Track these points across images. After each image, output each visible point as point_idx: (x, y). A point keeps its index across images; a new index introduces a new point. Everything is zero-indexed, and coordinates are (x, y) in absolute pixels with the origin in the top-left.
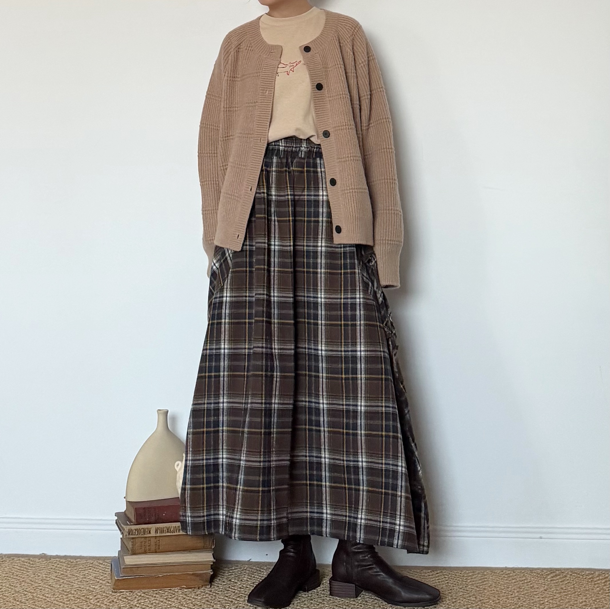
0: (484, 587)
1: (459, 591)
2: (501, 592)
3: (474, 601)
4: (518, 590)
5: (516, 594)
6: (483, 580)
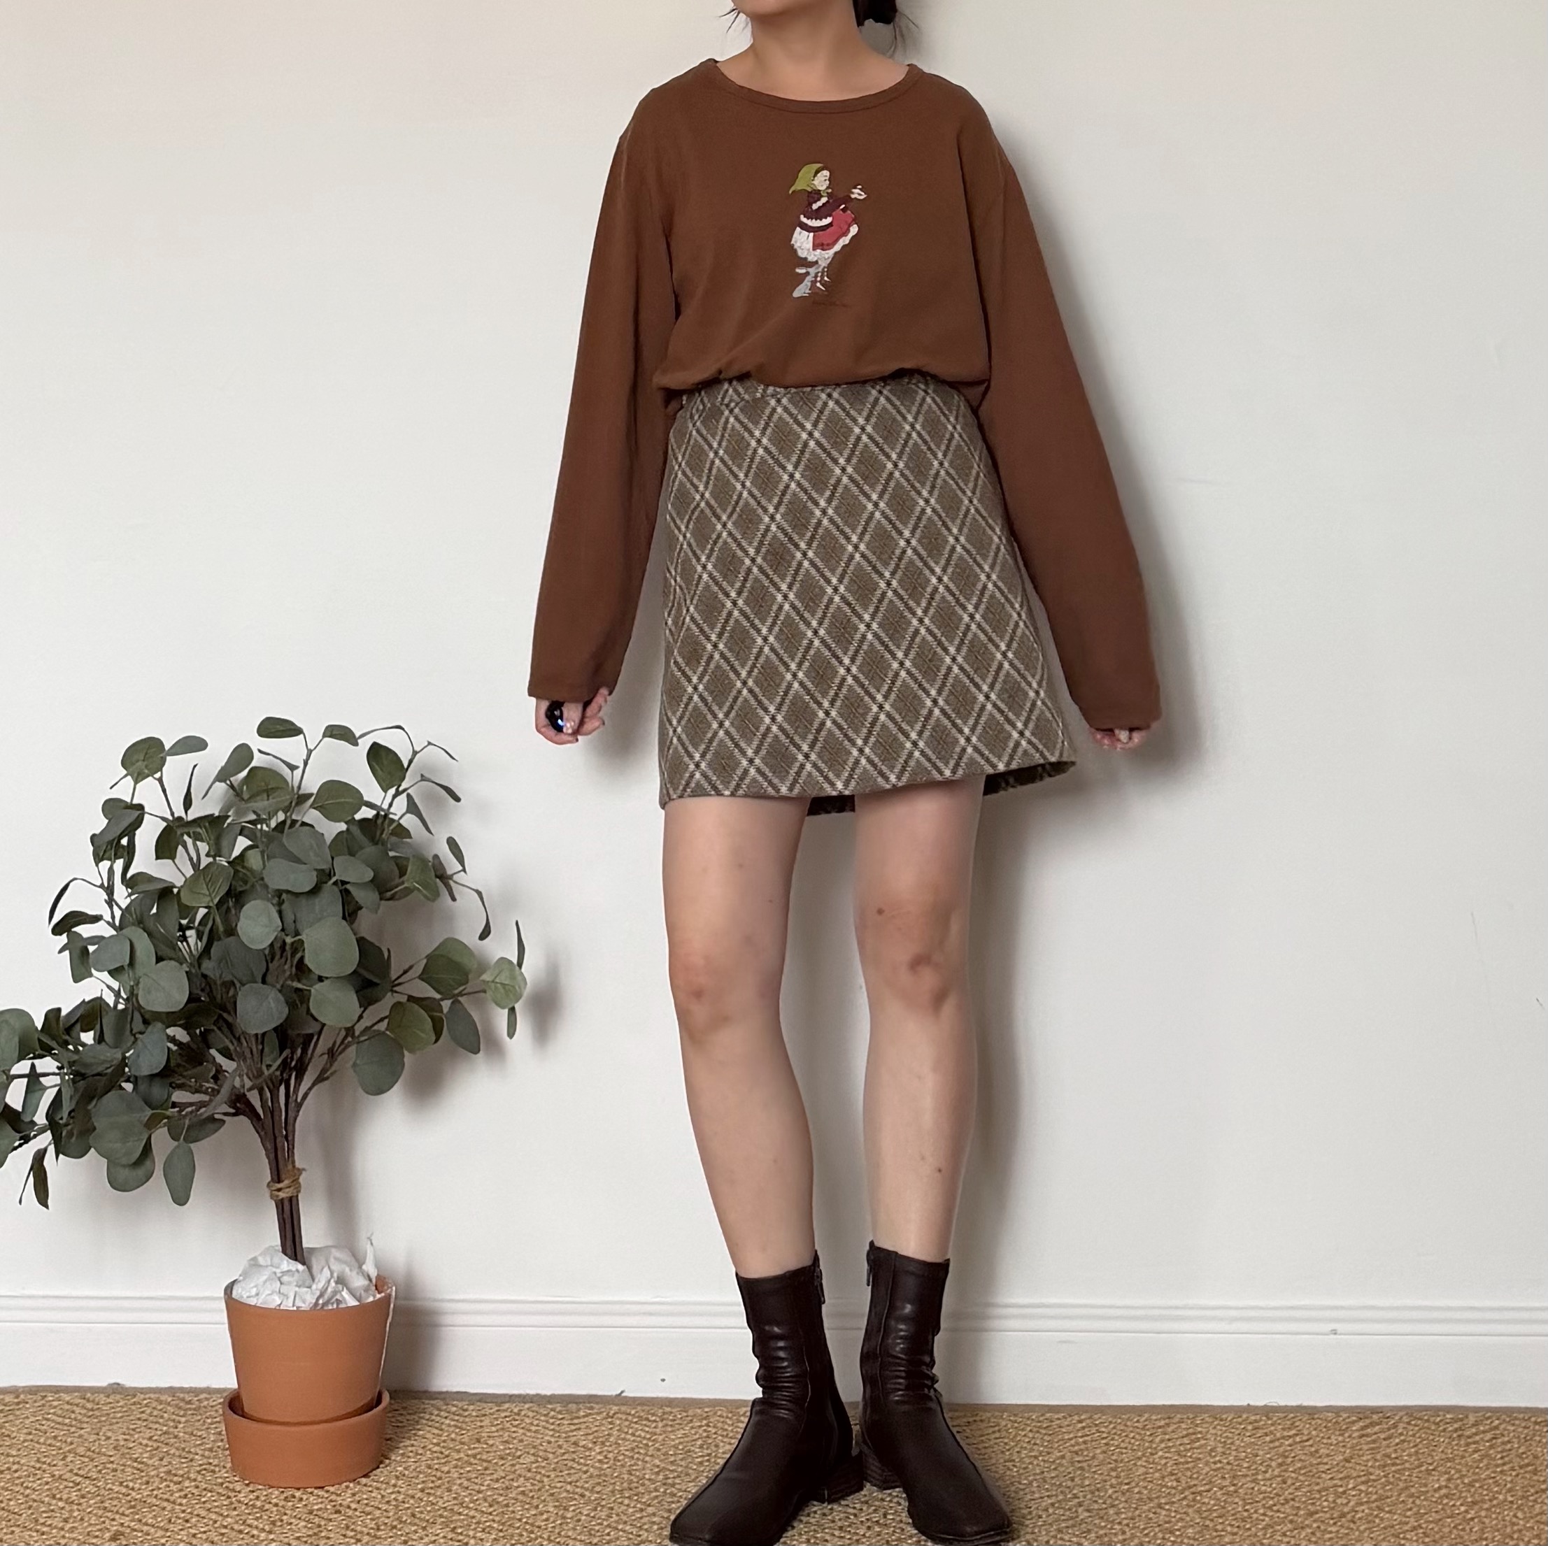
0: (1195, 1455)
2: (1237, 1465)
4: (1280, 1460)
5: (1277, 1472)
6: (1193, 1437)
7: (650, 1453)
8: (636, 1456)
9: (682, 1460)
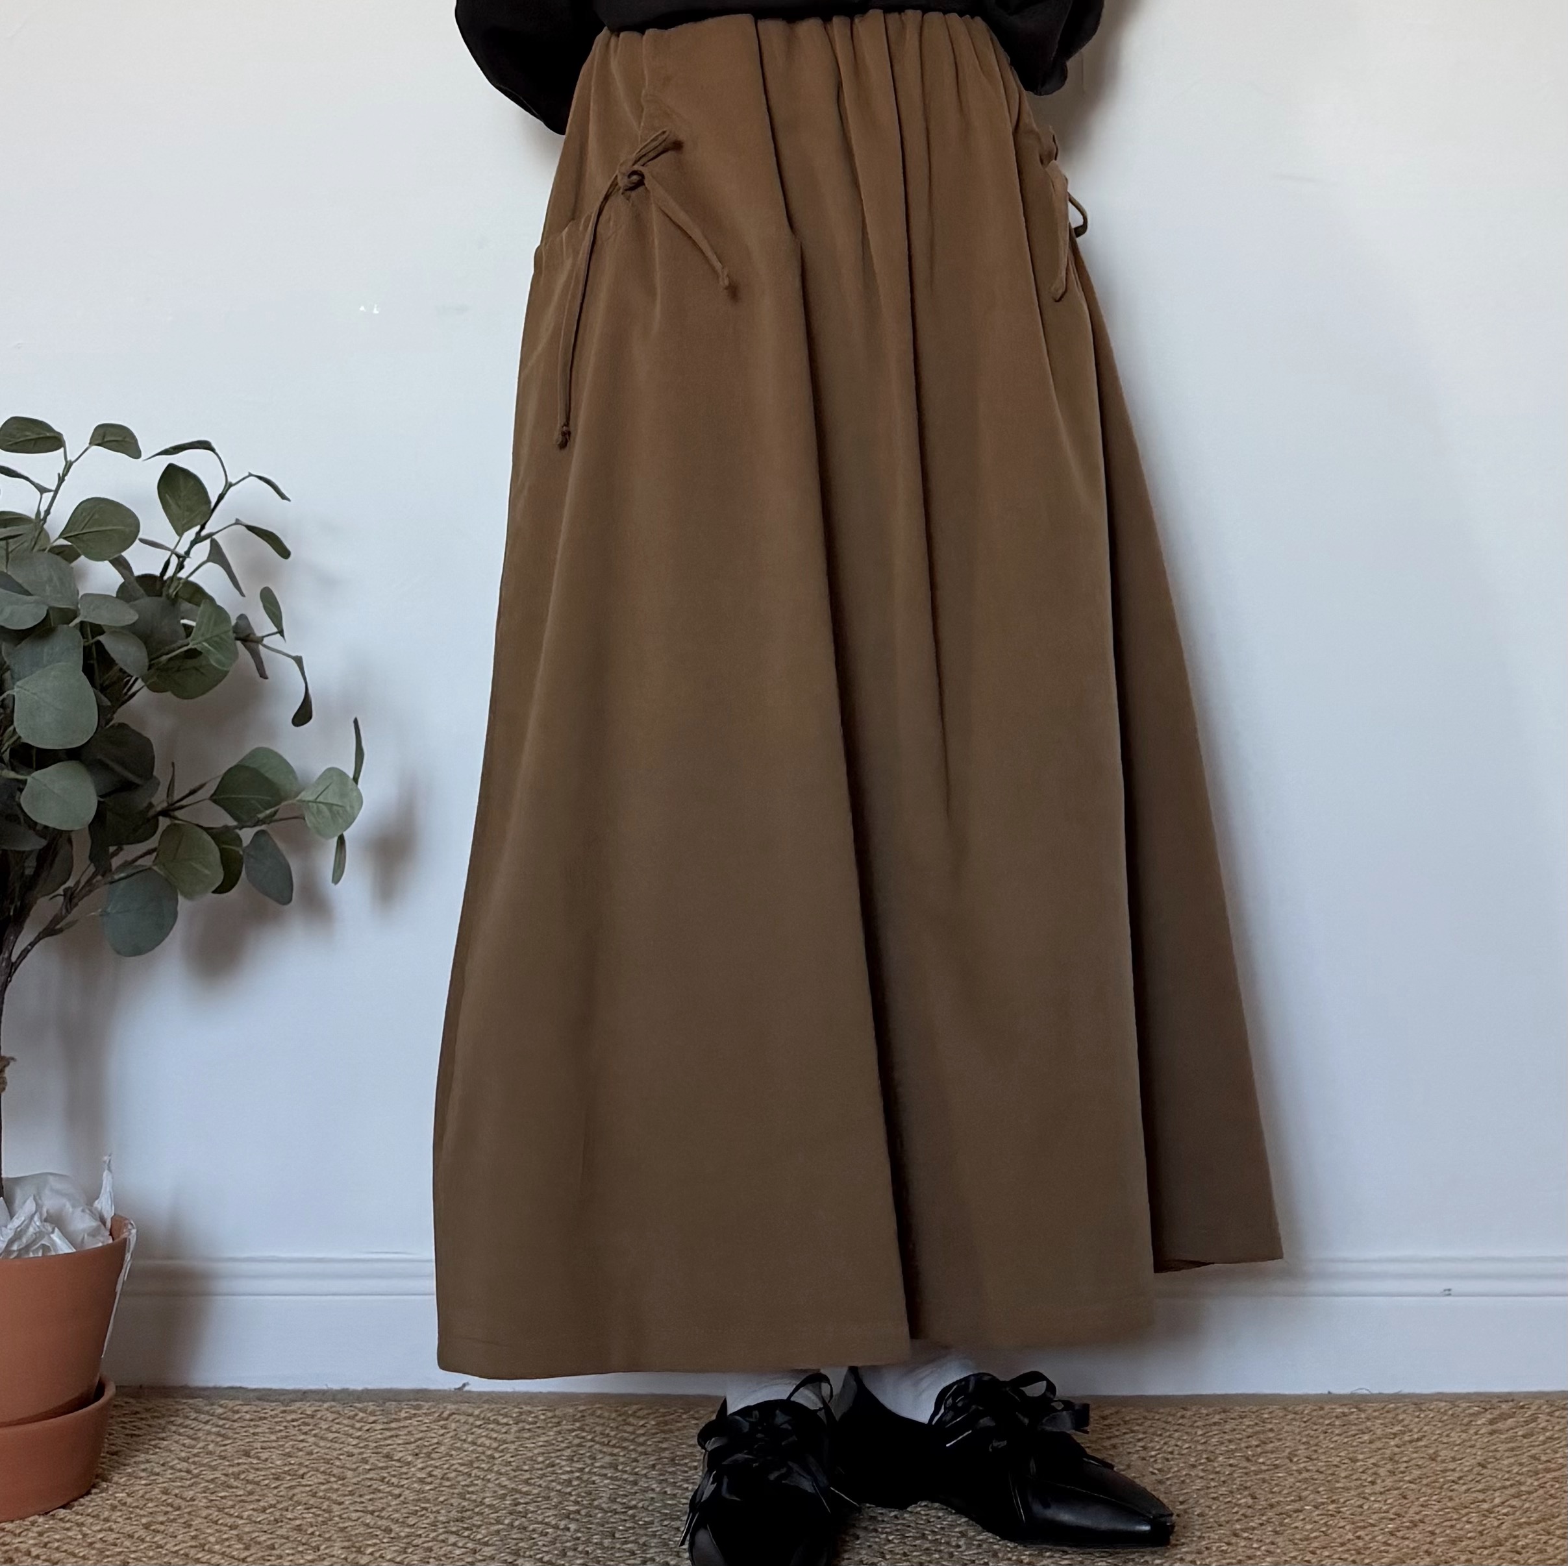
0: (1268, 1462)
1: (1186, 1475)
2: (1333, 1474)
3: (1249, 1507)
4: (1389, 1466)
5: (1389, 1482)
6: (1262, 1436)
7: (495, 1468)
8: (474, 1472)
9: (541, 1477)
